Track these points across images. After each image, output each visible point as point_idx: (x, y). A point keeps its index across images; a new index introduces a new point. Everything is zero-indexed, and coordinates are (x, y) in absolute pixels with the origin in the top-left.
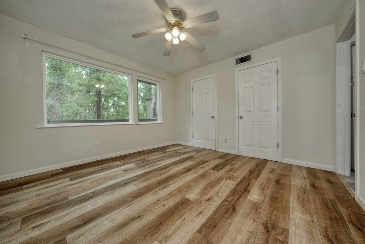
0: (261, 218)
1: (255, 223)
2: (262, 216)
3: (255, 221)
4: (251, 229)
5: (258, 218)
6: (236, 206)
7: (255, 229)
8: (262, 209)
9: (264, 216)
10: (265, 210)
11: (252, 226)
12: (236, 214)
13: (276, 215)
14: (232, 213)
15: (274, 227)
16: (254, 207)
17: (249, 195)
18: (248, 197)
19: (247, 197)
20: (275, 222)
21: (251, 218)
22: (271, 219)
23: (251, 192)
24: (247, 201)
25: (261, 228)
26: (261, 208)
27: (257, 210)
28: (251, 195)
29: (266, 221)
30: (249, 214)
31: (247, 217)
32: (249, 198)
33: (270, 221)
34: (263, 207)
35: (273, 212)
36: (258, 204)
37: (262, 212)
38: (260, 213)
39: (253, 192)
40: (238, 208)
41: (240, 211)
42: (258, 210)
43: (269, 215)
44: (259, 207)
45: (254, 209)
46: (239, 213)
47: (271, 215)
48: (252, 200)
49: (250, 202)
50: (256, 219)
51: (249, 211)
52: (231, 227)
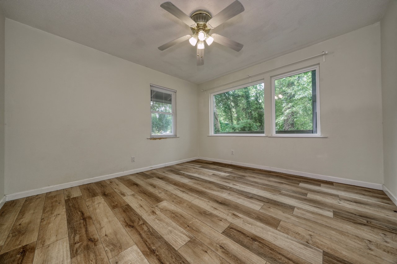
0: (103, 243)
1: (104, 235)
2: (104, 245)
3: (106, 235)
4: (104, 230)
5: (105, 240)
6: (132, 229)
7: (101, 232)
8: (109, 251)
9: (102, 247)
10: (105, 254)
11: (105, 231)
12: (124, 226)
13: (91, 261)
14: (127, 223)
15: (87, 248)
16: (118, 245)
17: (139, 251)
18: (137, 247)
19: (137, 245)
20: (88, 252)
21: (111, 234)
22: (93, 251)
23: (143, 256)
24: (132, 242)
25: (96, 237)
26: (111, 251)
27: (113, 244)
28: (139, 253)
29: (96, 245)
30: (116, 235)
31: (115, 232)
32: (135, 247)
33: (93, 249)
34: (110, 254)
35: (96, 260)
36: (119, 253)
37: (106, 249)
38: (107, 246)
39: (142, 260)
40: (128, 229)
41: (124, 230)
42: (112, 247)
43: (98, 254)
44: (114, 250)
45: (117, 242)
46: (123, 228)
47: (96, 256)
48: (129, 248)
49: (128, 245)
50: (106, 238)
51: (118, 236)
52: (116, 219)
